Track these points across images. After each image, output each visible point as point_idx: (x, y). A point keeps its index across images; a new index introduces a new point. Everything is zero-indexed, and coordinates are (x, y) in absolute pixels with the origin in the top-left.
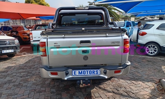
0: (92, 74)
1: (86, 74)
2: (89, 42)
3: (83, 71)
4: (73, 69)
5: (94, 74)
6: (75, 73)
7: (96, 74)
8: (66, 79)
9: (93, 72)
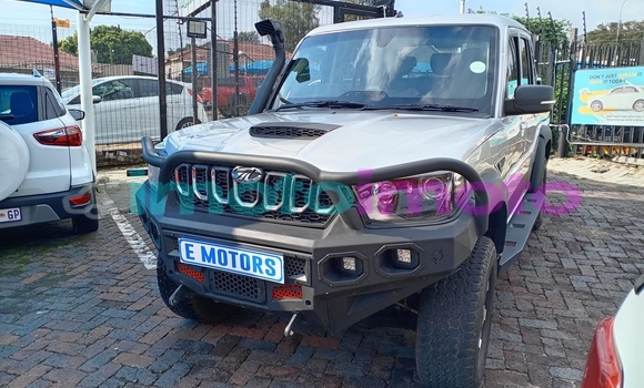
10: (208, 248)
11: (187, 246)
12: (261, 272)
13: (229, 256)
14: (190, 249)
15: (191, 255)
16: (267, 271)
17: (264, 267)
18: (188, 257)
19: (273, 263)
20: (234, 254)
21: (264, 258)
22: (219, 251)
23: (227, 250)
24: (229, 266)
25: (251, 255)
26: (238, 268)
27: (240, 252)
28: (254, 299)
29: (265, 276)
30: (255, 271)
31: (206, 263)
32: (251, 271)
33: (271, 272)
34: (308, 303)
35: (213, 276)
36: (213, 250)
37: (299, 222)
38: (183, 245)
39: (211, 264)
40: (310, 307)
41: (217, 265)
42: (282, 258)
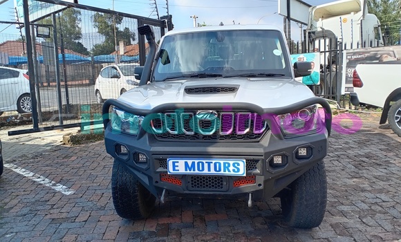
10: (190, 162)
11: (174, 163)
12: (229, 171)
13: (206, 165)
14: (176, 164)
15: (176, 168)
16: (234, 170)
17: (231, 168)
18: (174, 169)
19: (238, 164)
20: (209, 164)
21: (231, 162)
22: (198, 163)
23: (204, 161)
24: (206, 171)
25: (222, 162)
26: (213, 171)
27: (214, 162)
28: (220, 190)
29: (232, 173)
30: (225, 171)
31: (188, 171)
32: (222, 172)
33: (236, 170)
34: (260, 185)
35: (190, 180)
36: (193, 163)
37: (242, 140)
38: (170, 163)
39: (192, 171)
40: (261, 187)
41: (197, 171)
42: (245, 161)
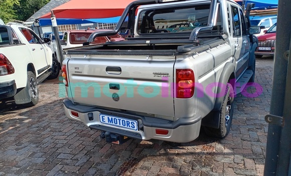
0: (126, 126)
1: (118, 124)
2: (119, 69)
3: (113, 118)
4: (102, 113)
5: (128, 127)
6: (103, 119)
7: (131, 128)
8: (89, 125)
9: (128, 124)
